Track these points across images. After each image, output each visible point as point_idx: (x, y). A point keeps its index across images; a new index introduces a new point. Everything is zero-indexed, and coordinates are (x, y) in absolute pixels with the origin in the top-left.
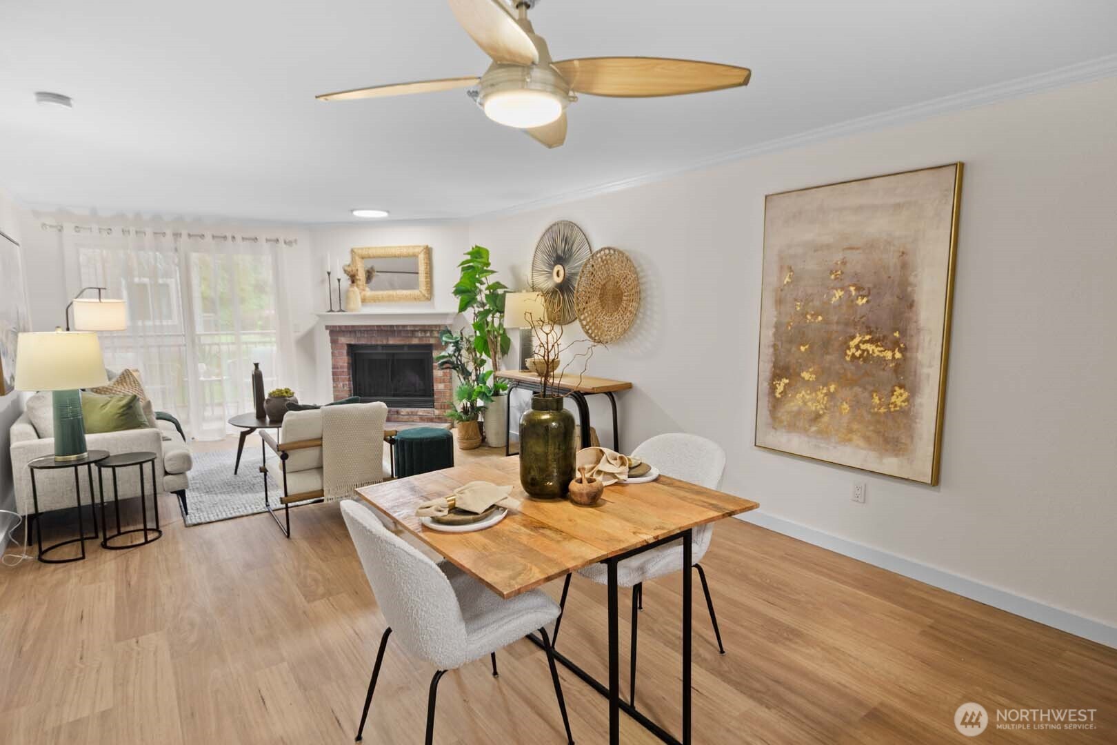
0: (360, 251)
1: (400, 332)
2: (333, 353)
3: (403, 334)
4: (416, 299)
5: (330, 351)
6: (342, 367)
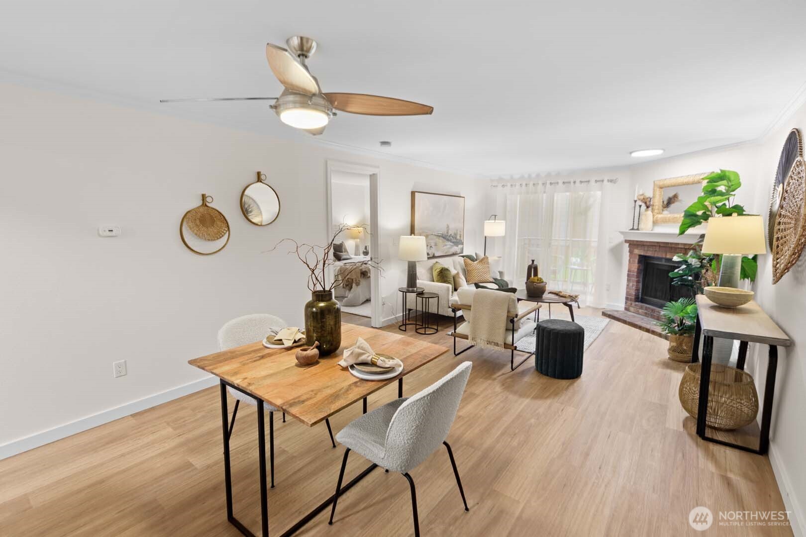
0: (658, 183)
5: (628, 259)
6: (634, 271)
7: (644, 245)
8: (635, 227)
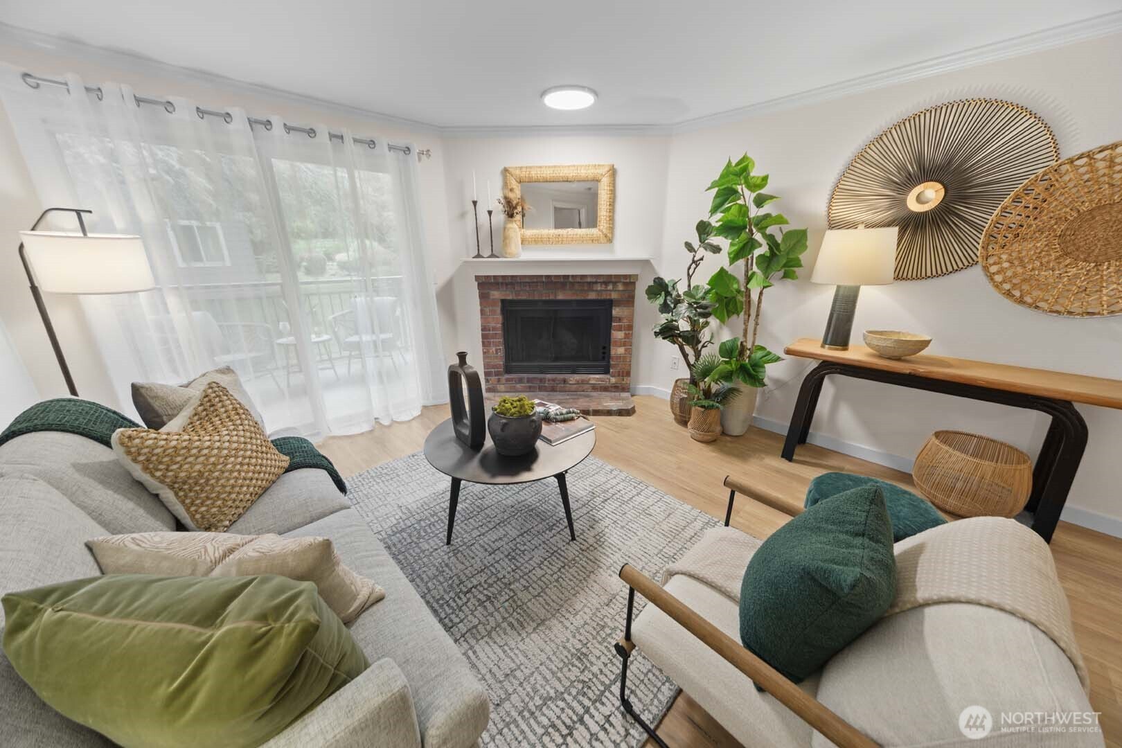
0: (518, 172)
1: (572, 284)
2: (482, 311)
3: (577, 287)
4: (593, 240)
5: (479, 308)
6: (494, 329)
7: (511, 283)
8: (486, 253)
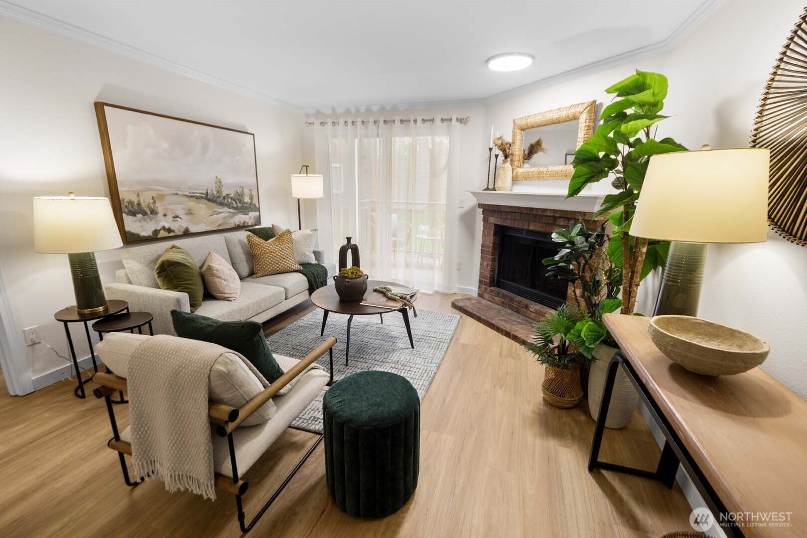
2: (483, 231)
6: (488, 247)
7: (501, 212)
8: (491, 187)
